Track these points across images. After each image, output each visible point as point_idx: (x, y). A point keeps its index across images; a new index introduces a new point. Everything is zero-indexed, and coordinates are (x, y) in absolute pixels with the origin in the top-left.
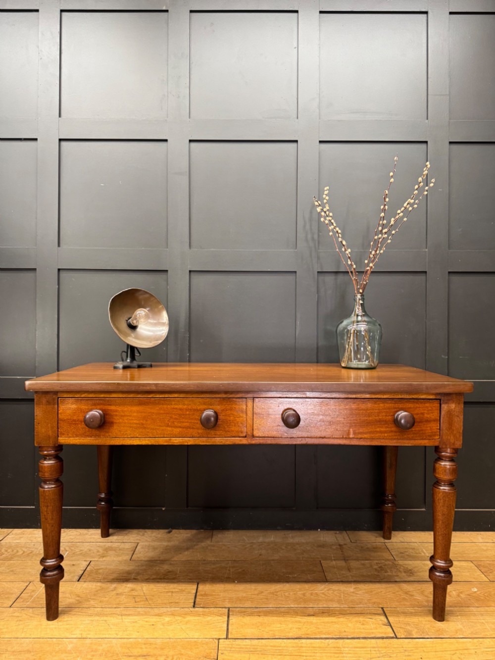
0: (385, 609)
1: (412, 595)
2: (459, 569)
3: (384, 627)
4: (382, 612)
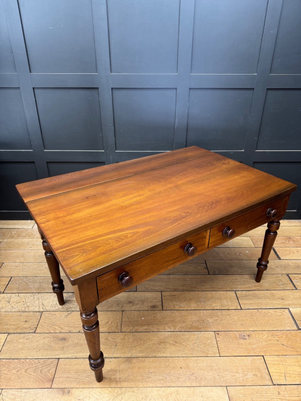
0: (206, 261)
1: (219, 254)
2: (243, 241)
3: (204, 269)
4: (205, 262)
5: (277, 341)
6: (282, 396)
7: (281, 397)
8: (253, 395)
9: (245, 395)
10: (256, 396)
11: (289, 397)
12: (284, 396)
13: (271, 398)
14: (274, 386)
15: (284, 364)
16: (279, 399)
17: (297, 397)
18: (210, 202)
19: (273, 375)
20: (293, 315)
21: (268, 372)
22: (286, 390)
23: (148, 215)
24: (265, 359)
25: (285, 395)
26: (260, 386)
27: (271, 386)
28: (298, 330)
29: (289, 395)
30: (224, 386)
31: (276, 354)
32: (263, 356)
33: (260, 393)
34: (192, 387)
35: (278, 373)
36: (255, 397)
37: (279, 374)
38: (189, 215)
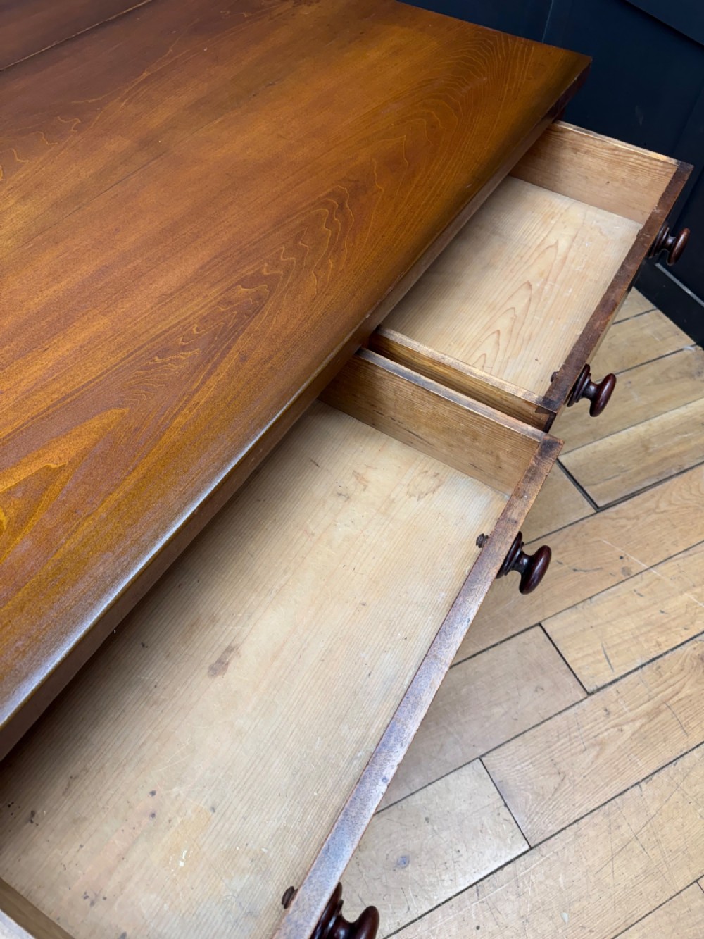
5: (560, 565)
6: (616, 716)
7: (614, 719)
8: (550, 749)
9: (533, 759)
10: (560, 749)
11: (630, 710)
12: (621, 712)
13: (594, 734)
14: (589, 698)
15: (594, 624)
16: (613, 727)
17: (649, 700)
18: (328, 195)
19: (579, 668)
20: (572, 472)
21: (566, 667)
22: (620, 695)
23: (64, 348)
24: (548, 631)
25: (623, 709)
26: (558, 716)
27: (583, 702)
28: (597, 512)
29: (629, 705)
30: (474, 760)
31: (567, 605)
32: (540, 624)
33: (565, 734)
34: (392, 808)
35: (589, 655)
36: (557, 751)
37: (591, 659)
38: (271, 293)
